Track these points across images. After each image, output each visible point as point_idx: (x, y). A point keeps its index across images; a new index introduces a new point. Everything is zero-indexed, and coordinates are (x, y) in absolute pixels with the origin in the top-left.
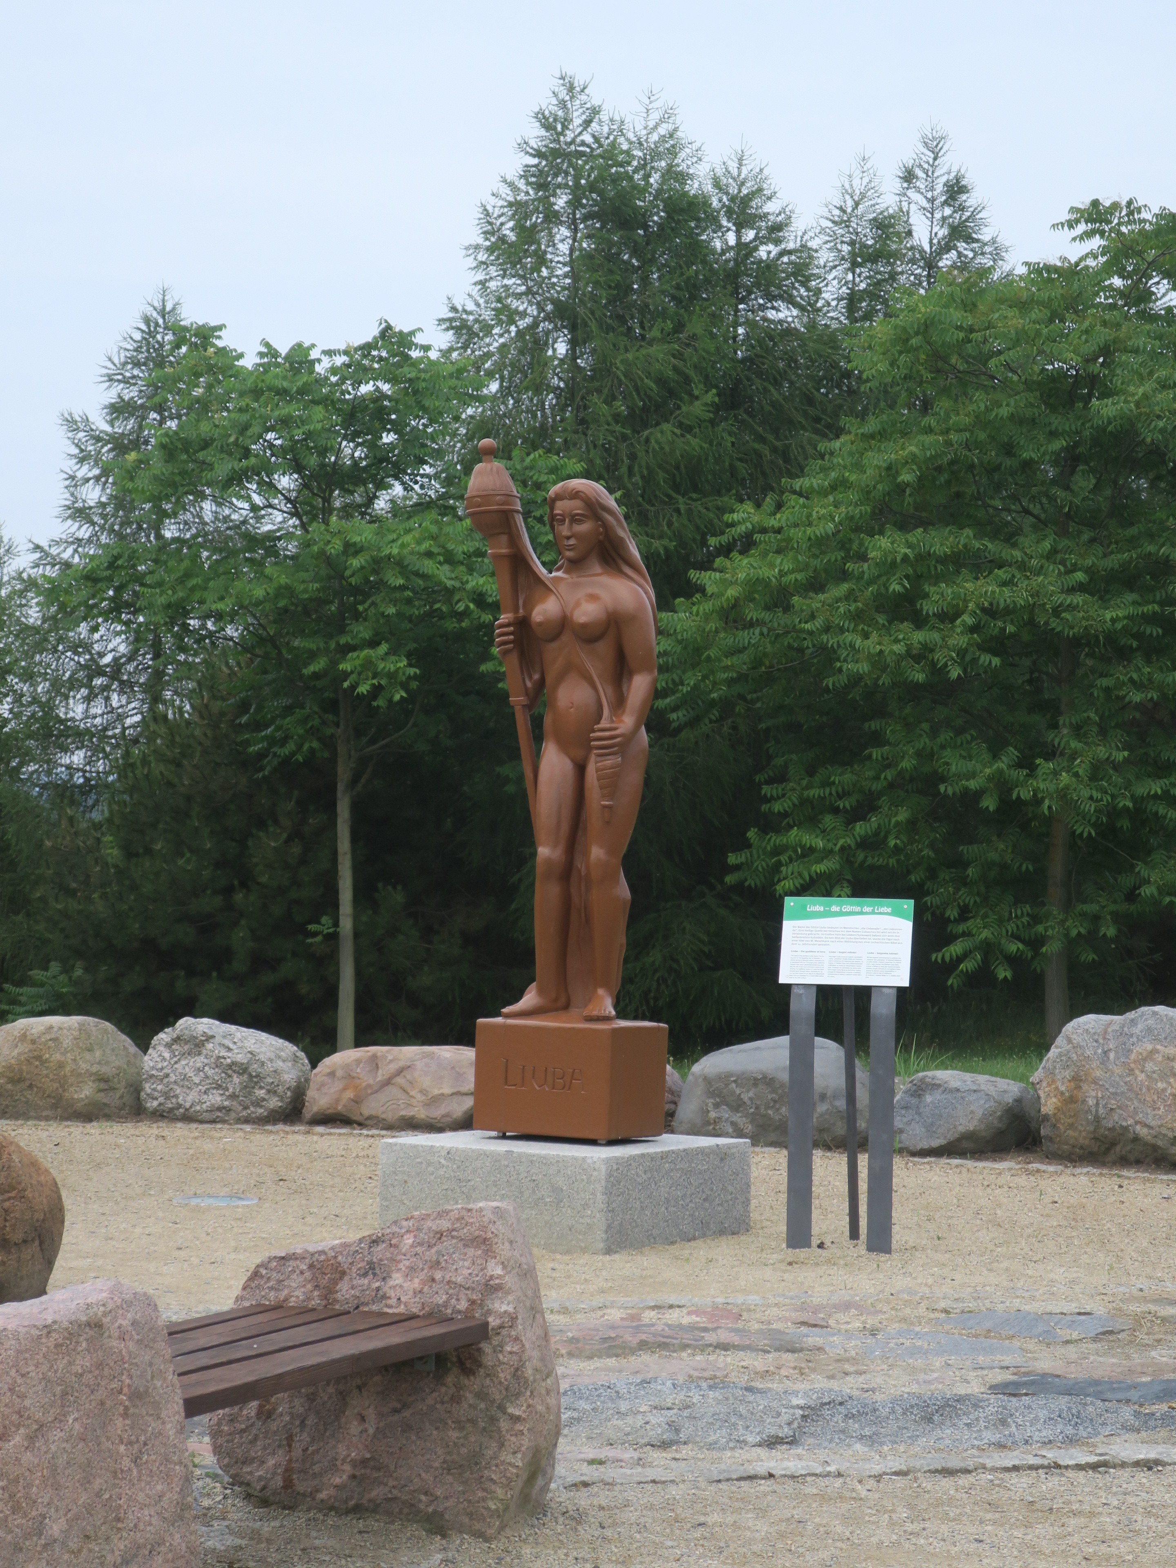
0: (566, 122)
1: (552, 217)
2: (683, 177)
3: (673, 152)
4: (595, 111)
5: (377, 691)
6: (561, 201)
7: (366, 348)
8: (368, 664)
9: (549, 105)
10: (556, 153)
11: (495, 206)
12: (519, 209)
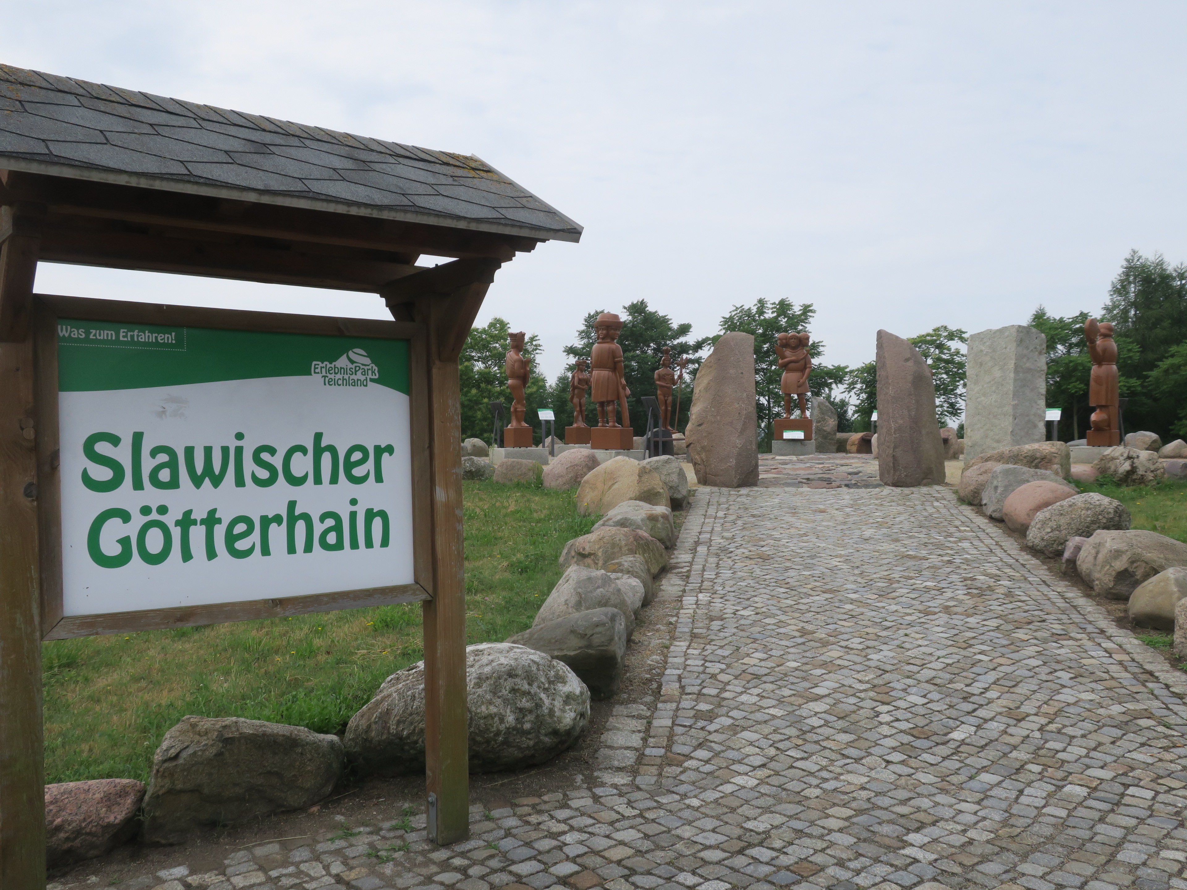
0: (1133, 260)
1: (1130, 283)
2: (1165, 270)
3: (1162, 264)
4: (1140, 257)
5: (1076, 392)
6: (1131, 278)
7: (1077, 317)
8: (1074, 386)
9: (1129, 257)
10: (1131, 267)
11: (1115, 281)
12: (1122, 281)
